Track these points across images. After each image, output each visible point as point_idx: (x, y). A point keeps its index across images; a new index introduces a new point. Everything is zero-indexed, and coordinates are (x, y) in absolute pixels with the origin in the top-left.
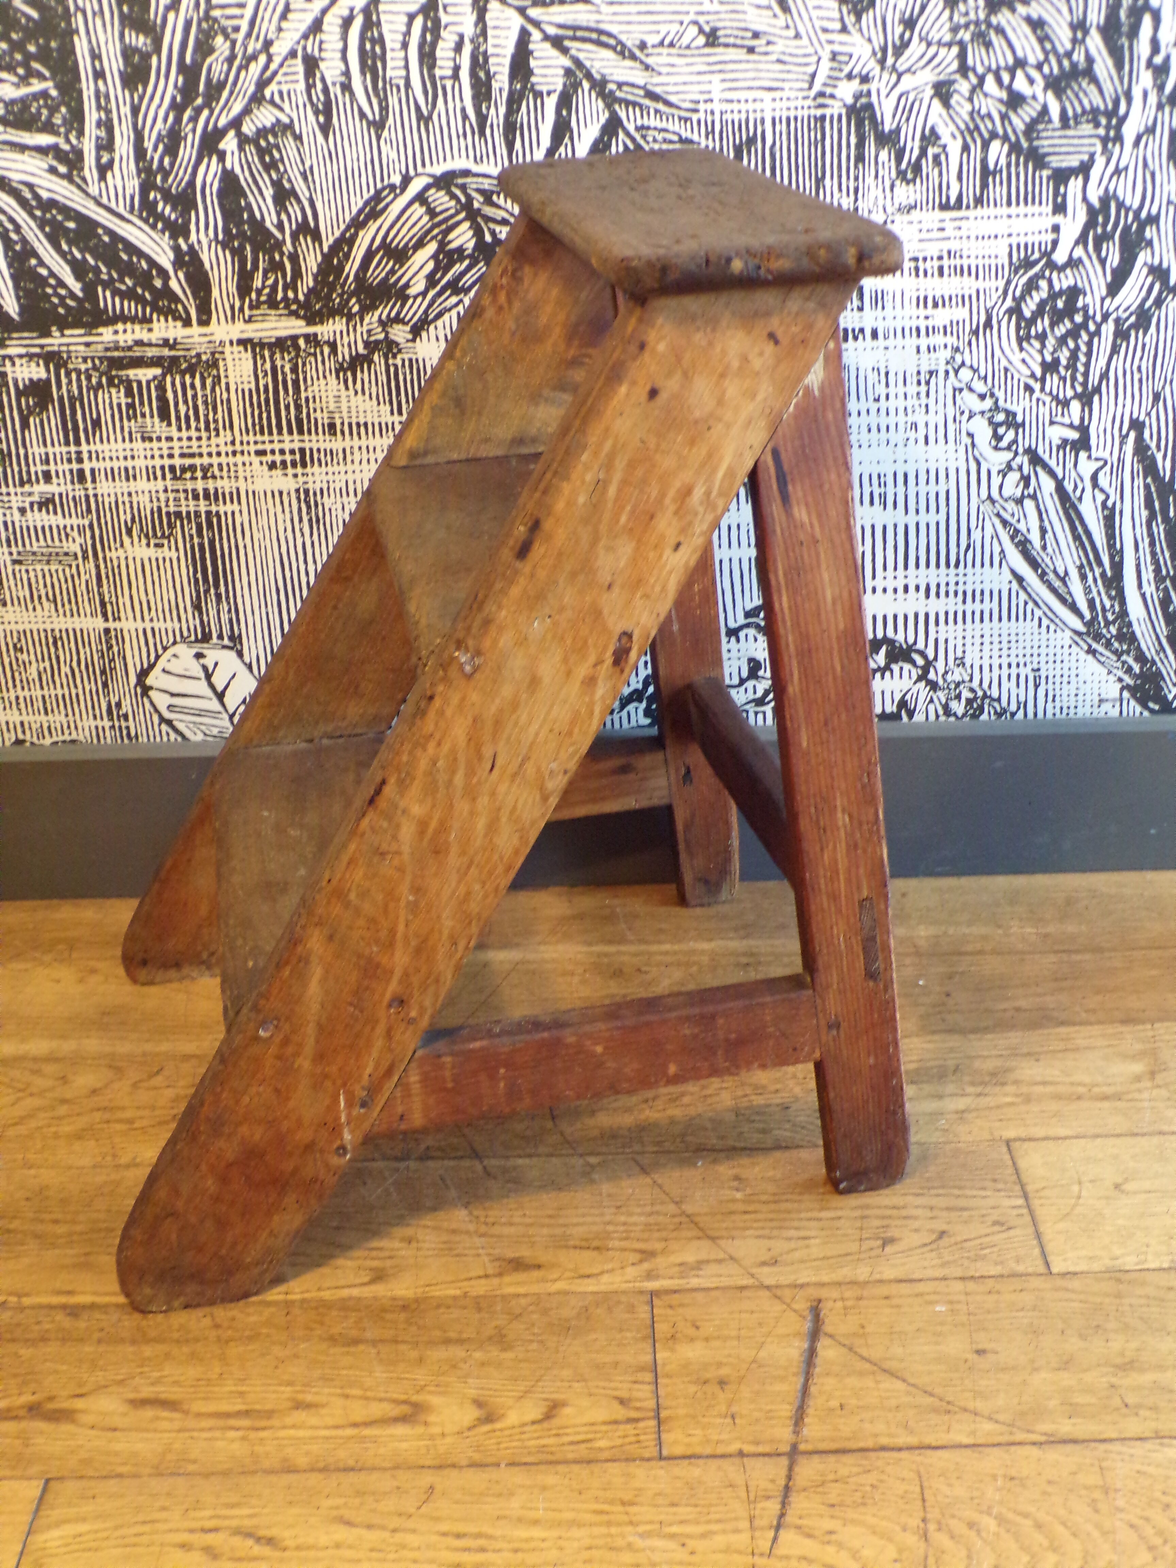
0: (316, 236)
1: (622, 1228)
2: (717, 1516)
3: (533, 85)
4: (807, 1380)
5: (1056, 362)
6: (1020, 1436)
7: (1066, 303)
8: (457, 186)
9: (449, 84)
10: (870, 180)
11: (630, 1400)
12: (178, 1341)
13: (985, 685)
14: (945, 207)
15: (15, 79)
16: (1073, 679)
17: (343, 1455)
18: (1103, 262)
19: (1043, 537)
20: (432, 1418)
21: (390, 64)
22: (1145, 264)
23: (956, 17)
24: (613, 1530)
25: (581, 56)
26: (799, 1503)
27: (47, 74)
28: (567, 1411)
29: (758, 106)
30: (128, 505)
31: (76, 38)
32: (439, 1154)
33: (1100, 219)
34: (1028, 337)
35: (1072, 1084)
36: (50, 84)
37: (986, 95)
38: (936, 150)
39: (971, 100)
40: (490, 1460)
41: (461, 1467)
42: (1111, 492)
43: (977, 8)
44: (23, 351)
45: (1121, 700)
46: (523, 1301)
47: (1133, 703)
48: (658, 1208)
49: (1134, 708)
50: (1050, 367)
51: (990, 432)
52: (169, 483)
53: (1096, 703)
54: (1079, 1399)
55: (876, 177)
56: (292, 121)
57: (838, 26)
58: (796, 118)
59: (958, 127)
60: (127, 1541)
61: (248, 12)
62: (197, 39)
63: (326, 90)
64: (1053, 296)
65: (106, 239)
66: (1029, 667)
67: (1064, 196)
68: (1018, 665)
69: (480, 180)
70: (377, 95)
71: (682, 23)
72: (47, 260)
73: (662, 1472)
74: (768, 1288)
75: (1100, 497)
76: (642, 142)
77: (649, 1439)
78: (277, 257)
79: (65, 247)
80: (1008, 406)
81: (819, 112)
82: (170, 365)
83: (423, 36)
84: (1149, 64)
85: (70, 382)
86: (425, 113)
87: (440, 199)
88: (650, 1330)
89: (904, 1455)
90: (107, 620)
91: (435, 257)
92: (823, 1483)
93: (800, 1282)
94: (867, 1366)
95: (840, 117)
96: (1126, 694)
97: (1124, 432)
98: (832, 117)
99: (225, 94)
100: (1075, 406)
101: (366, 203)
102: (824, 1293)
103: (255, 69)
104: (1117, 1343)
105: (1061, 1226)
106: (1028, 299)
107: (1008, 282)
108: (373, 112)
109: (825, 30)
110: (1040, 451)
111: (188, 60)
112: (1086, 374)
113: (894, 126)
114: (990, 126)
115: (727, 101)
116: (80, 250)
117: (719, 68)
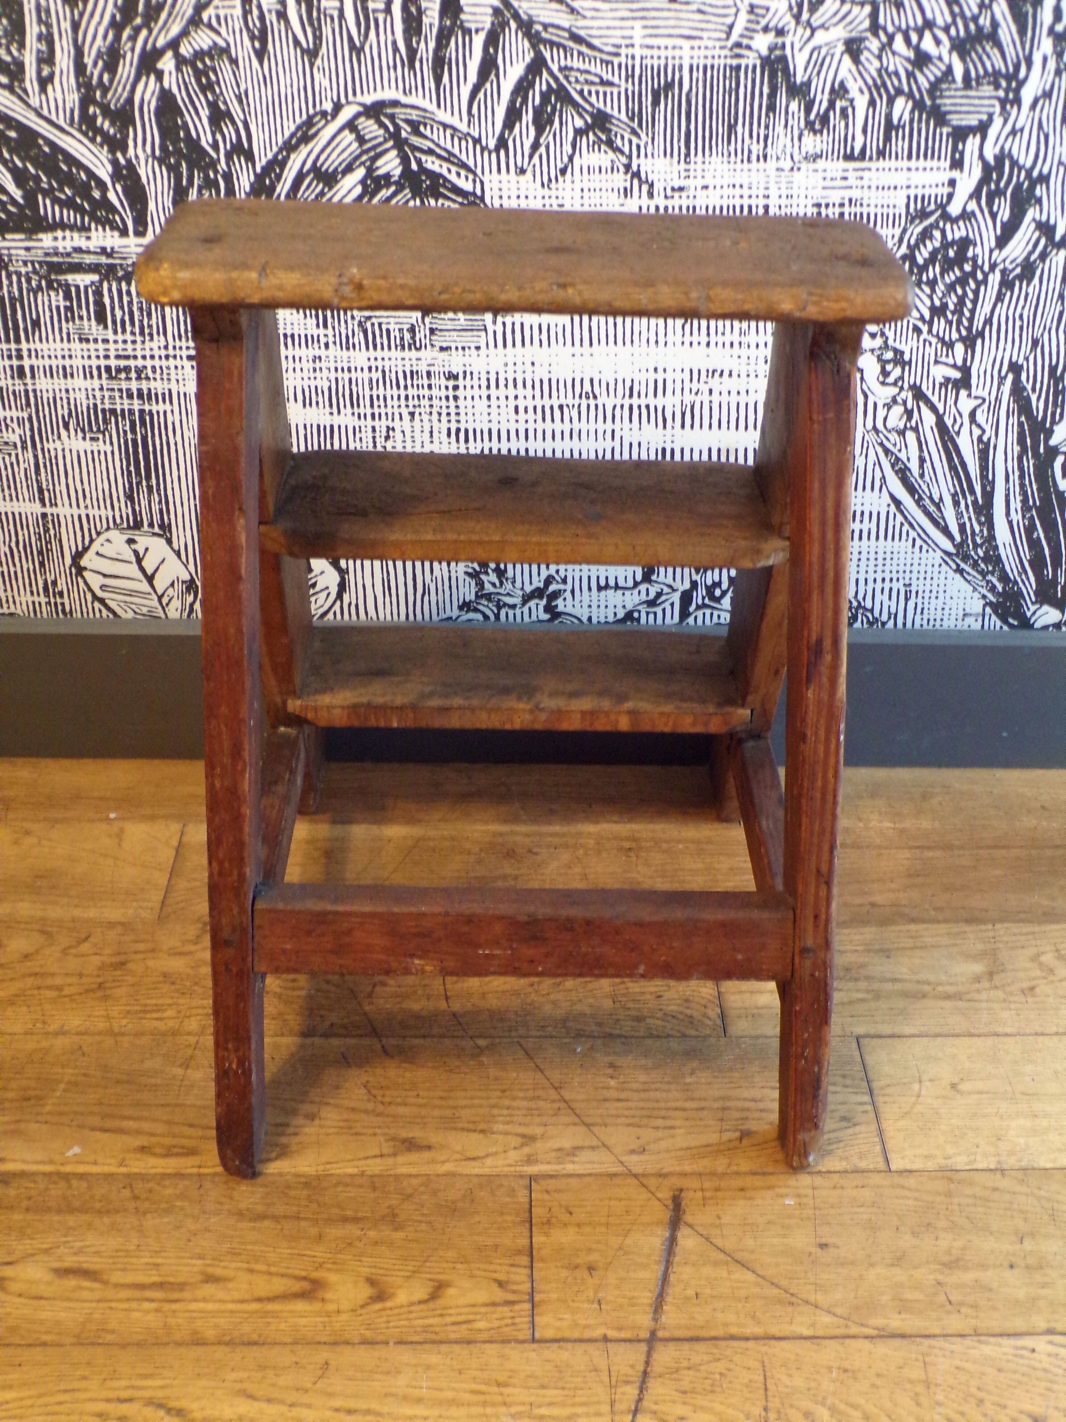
0: (250, 157)
1: (505, 1112)
2: (583, 1399)
3: (462, 22)
4: (667, 1268)
5: (944, 306)
6: (854, 1330)
7: (956, 253)
8: (386, 115)
9: (381, 17)
10: (780, 129)
11: (507, 1282)
12: (99, 1212)
13: (860, 597)
14: (849, 157)
16: (941, 595)
17: (248, 1329)
18: (994, 216)
19: (921, 467)
20: (329, 1295)
22: (1034, 220)
24: (489, 1410)
26: (656, 1388)
28: (451, 1291)
29: (677, 53)
30: (65, 401)
32: (341, 1031)
33: (994, 176)
34: (920, 283)
35: (918, 982)
37: (894, 53)
38: (844, 103)
39: (879, 57)
40: (380, 1338)
41: (354, 1344)
42: (987, 428)
45: (984, 616)
46: (415, 1182)
47: (994, 617)
48: (539, 1093)
49: (996, 622)
50: (937, 311)
51: (878, 368)
52: (104, 382)
53: (960, 616)
54: (909, 1295)
55: (786, 126)
56: (228, 44)
58: (712, 67)
59: (866, 83)
60: (49, 1409)
63: (262, 17)
64: (946, 245)
65: (47, 149)
66: (901, 582)
67: (962, 154)
68: (891, 580)
69: (408, 111)
70: (311, 24)
73: (533, 1355)
74: (636, 1176)
75: (977, 432)
76: (565, 82)
77: (523, 1321)
78: (212, 175)
79: (6, 155)
80: (897, 345)
81: (735, 62)
82: (108, 272)
84: (1051, 31)
85: (11, 284)
86: (358, 44)
87: (369, 127)
88: (527, 1215)
89: (751, 1344)
90: (44, 505)
91: (363, 182)
92: (677, 1370)
93: (665, 1171)
94: (722, 1256)
95: (754, 67)
96: (988, 610)
97: (1003, 373)
98: (747, 67)
99: (164, 15)
100: (959, 349)
101: (299, 128)
102: (685, 1183)
104: (946, 1241)
105: (901, 1123)
106: (922, 247)
107: (905, 231)
108: (307, 41)
110: (924, 388)
112: (971, 320)
113: (806, 79)
114: (896, 82)
115: (648, 47)
116: (20, 159)
117: (640, 15)
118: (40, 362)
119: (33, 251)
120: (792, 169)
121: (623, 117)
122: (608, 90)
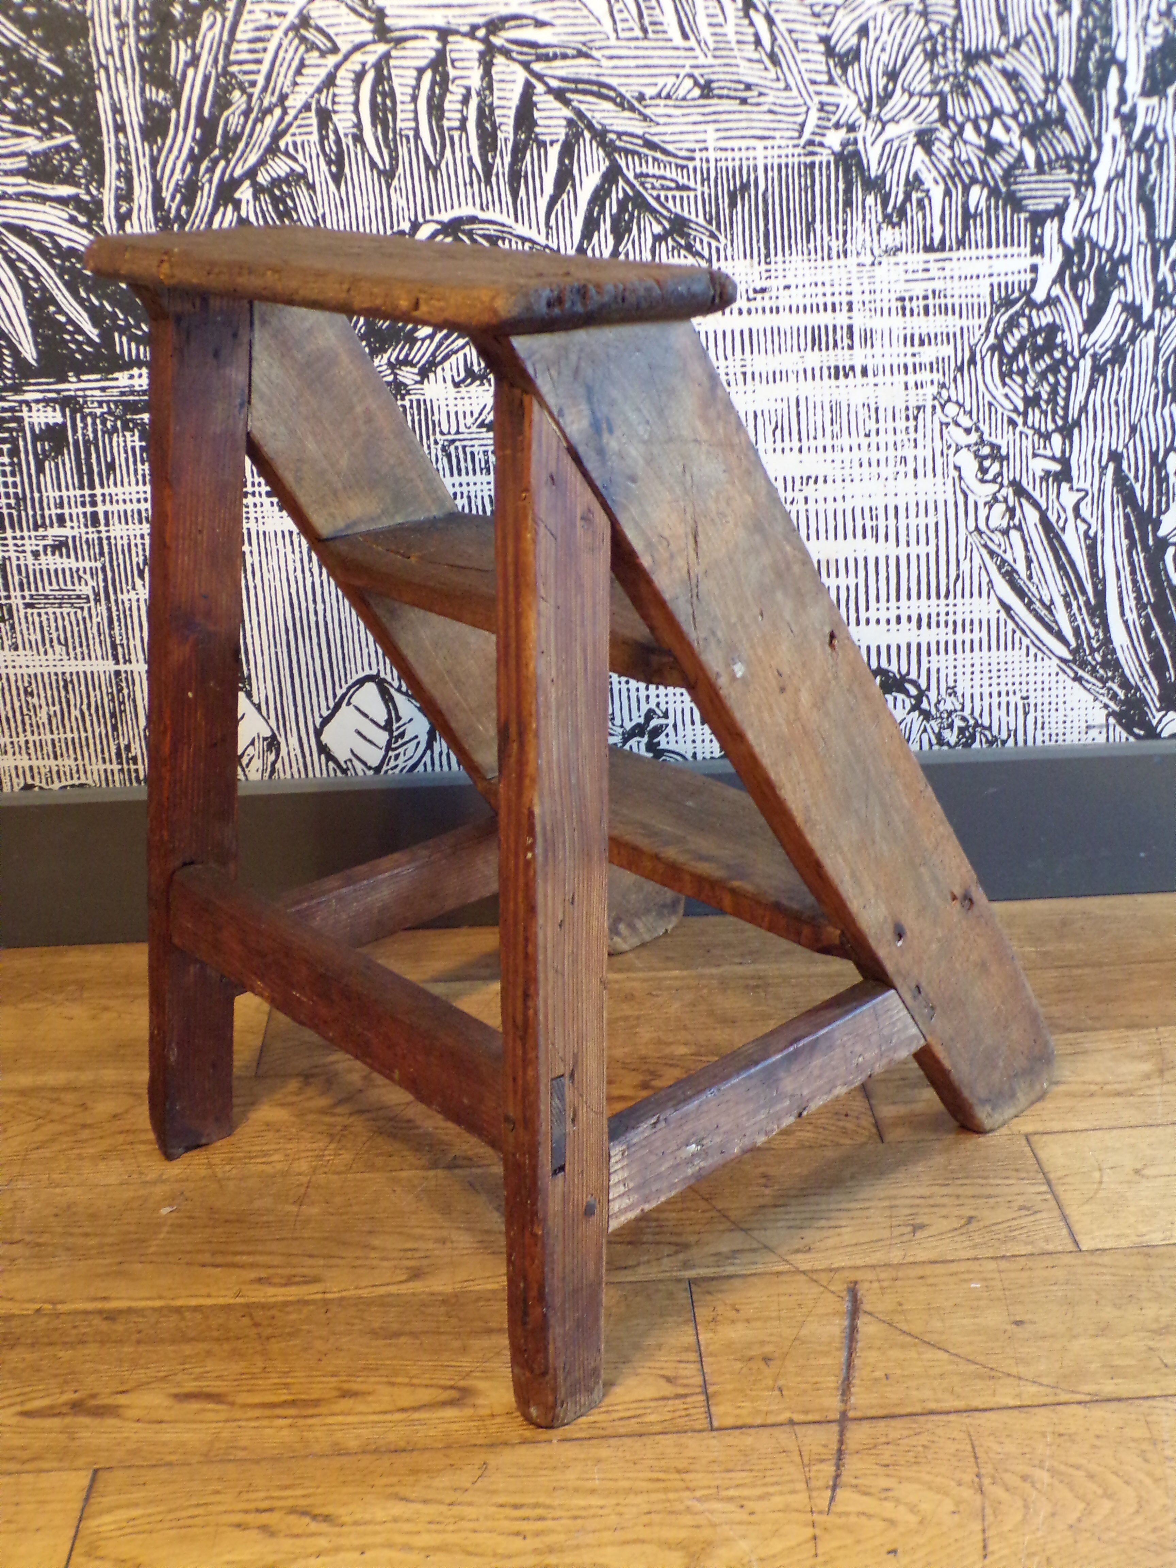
2: (774, 1479)
3: (537, 135)
4: (850, 1354)
5: (1038, 396)
6: (1064, 1397)
7: (1045, 339)
8: (464, 232)
9: (456, 134)
10: (858, 224)
11: (676, 1378)
12: (217, 1340)
13: (977, 714)
14: (929, 249)
15: (38, 133)
16: (1061, 706)
17: (394, 1437)
18: (1079, 300)
19: (1029, 568)
20: (480, 1401)
21: (400, 116)
22: (1119, 301)
23: (936, 70)
24: (671, 1496)
25: (583, 107)
26: (853, 1465)
27: (70, 128)
29: (751, 154)
30: (140, 547)
31: (98, 93)
32: (465, 1162)
33: (1076, 259)
34: (1010, 373)
35: (1084, 1083)
36: (72, 137)
37: (965, 142)
38: (920, 195)
39: (951, 147)
40: (542, 1437)
41: (513, 1445)
42: (1093, 521)
43: (956, 61)
44: (40, 396)
45: (1107, 726)
47: (1118, 728)
49: (1120, 734)
50: (1032, 401)
51: (975, 465)
53: (1083, 729)
54: (1120, 1361)
55: (864, 221)
56: (305, 170)
57: (825, 78)
58: (787, 165)
59: (940, 173)
60: (181, 1523)
61: (265, 68)
62: (215, 93)
63: (338, 142)
64: (1034, 332)
65: (124, 285)
66: (1019, 695)
67: (1041, 238)
68: (1008, 694)
69: (486, 226)
70: (387, 146)
71: (678, 76)
72: (66, 307)
73: (714, 1442)
74: (804, 1272)
75: (1082, 527)
76: (641, 189)
77: (699, 1413)
79: (83, 294)
80: (993, 440)
81: (809, 160)
83: (432, 89)
84: (1117, 113)
85: (85, 427)
86: (434, 163)
88: (690, 1314)
89: (952, 1417)
90: (117, 663)
92: (875, 1446)
93: (835, 1266)
94: (909, 1339)
95: (829, 163)
96: (1112, 720)
97: (1104, 463)
98: (821, 164)
99: (241, 146)
100: (1057, 439)
102: (858, 1275)
103: (270, 122)
104: (1151, 1311)
105: (1087, 1208)
106: (1009, 336)
107: (991, 320)
108: (383, 162)
109: (813, 82)
110: (1024, 483)
111: (206, 114)
112: (1066, 408)
113: (880, 173)
114: (970, 171)
115: (722, 149)
116: (98, 298)
117: (713, 119)
118: (115, 508)
119: (109, 391)
120: (873, 264)
121: (701, 220)
122: (685, 194)
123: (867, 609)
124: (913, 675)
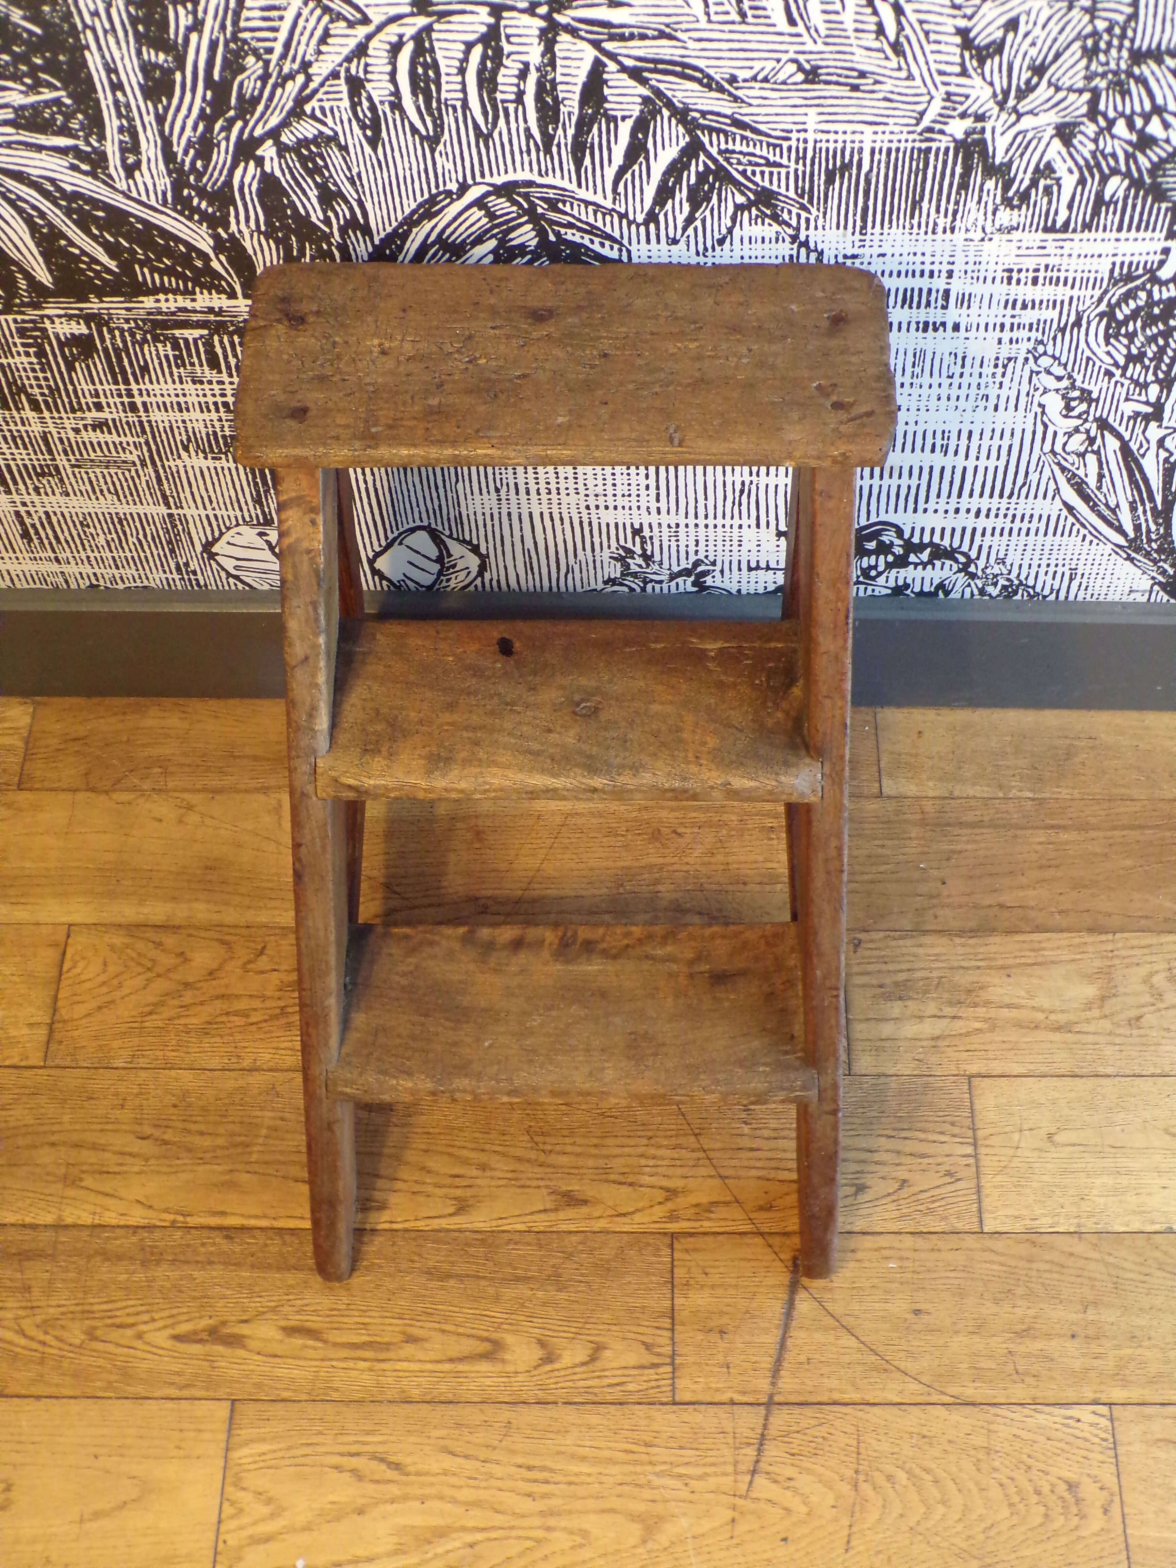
0: (366, 231)
1: (651, 1162)
2: (712, 1460)
3: (606, 110)
4: (785, 1332)
5: (1142, 355)
6: (935, 1398)
7: (1162, 311)
8: (519, 194)
9: (511, 107)
10: (972, 205)
11: (653, 1345)
13: (1022, 577)
14: (1050, 229)
15: (23, 88)
16: (1108, 576)
17: (444, 1389)
19: (1100, 481)
20: (507, 1357)
21: (445, 87)
23: (1093, 67)
24: (638, 1469)
25: (662, 86)
26: (771, 1451)
27: (59, 85)
28: (607, 1354)
29: (857, 137)
30: (183, 429)
31: (87, 53)
34: (1116, 337)
35: (1033, 1008)
36: (63, 93)
37: (1113, 137)
38: (1049, 182)
39: (1096, 141)
40: (551, 1398)
41: (530, 1404)
43: (1119, 58)
44: (62, 312)
45: (1151, 592)
46: (574, 1238)
47: (1161, 593)
48: (681, 1140)
49: (1163, 597)
50: (1134, 359)
51: (1061, 404)
52: (223, 415)
53: (1126, 593)
54: (983, 1364)
55: (979, 202)
56: (336, 133)
57: (957, 69)
58: (898, 150)
59: (1076, 163)
60: (297, 1460)
61: (283, 35)
62: (225, 58)
63: (373, 108)
64: (1151, 303)
65: (139, 226)
68: (1056, 565)
69: (545, 190)
70: (431, 114)
71: (778, 61)
72: (78, 241)
73: (674, 1417)
74: (762, 1234)
75: (1163, 455)
76: (725, 164)
77: (666, 1385)
78: (325, 247)
79: (95, 232)
80: (1086, 386)
81: (924, 145)
82: (219, 328)
83: (483, 62)
85: (113, 337)
86: (485, 131)
87: (501, 205)
88: (669, 1276)
89: (849, 1410)
90: (169, 508)
91: (494, 252)
92: (788, 1434)
93: (787, 1229)
94: (832, 1321)
95: (947, 150)
96: (1156, 588)
98: (938, 149)
99: (260, 108)
100: (1154, 390)
101: (420, 206)
103: (292, 88)
104: (1021, 1309)
105: (998, 1179)
106: (1123, 306)
107: (1106, 292)
108: (426, 128)
109: (941, 73)
110: (1110, 420)
111: (216, 76)
113: (1006, 159)
114: (1112, 164)
115: (823, 132)
116: (112, 235)
117: (817, 103)
118: (153, 399)
119: (134, 312)
120: (983, 240)
121: (792, 193)
122: (775, 170)
123: (927, 502)
124: (965, 548)
